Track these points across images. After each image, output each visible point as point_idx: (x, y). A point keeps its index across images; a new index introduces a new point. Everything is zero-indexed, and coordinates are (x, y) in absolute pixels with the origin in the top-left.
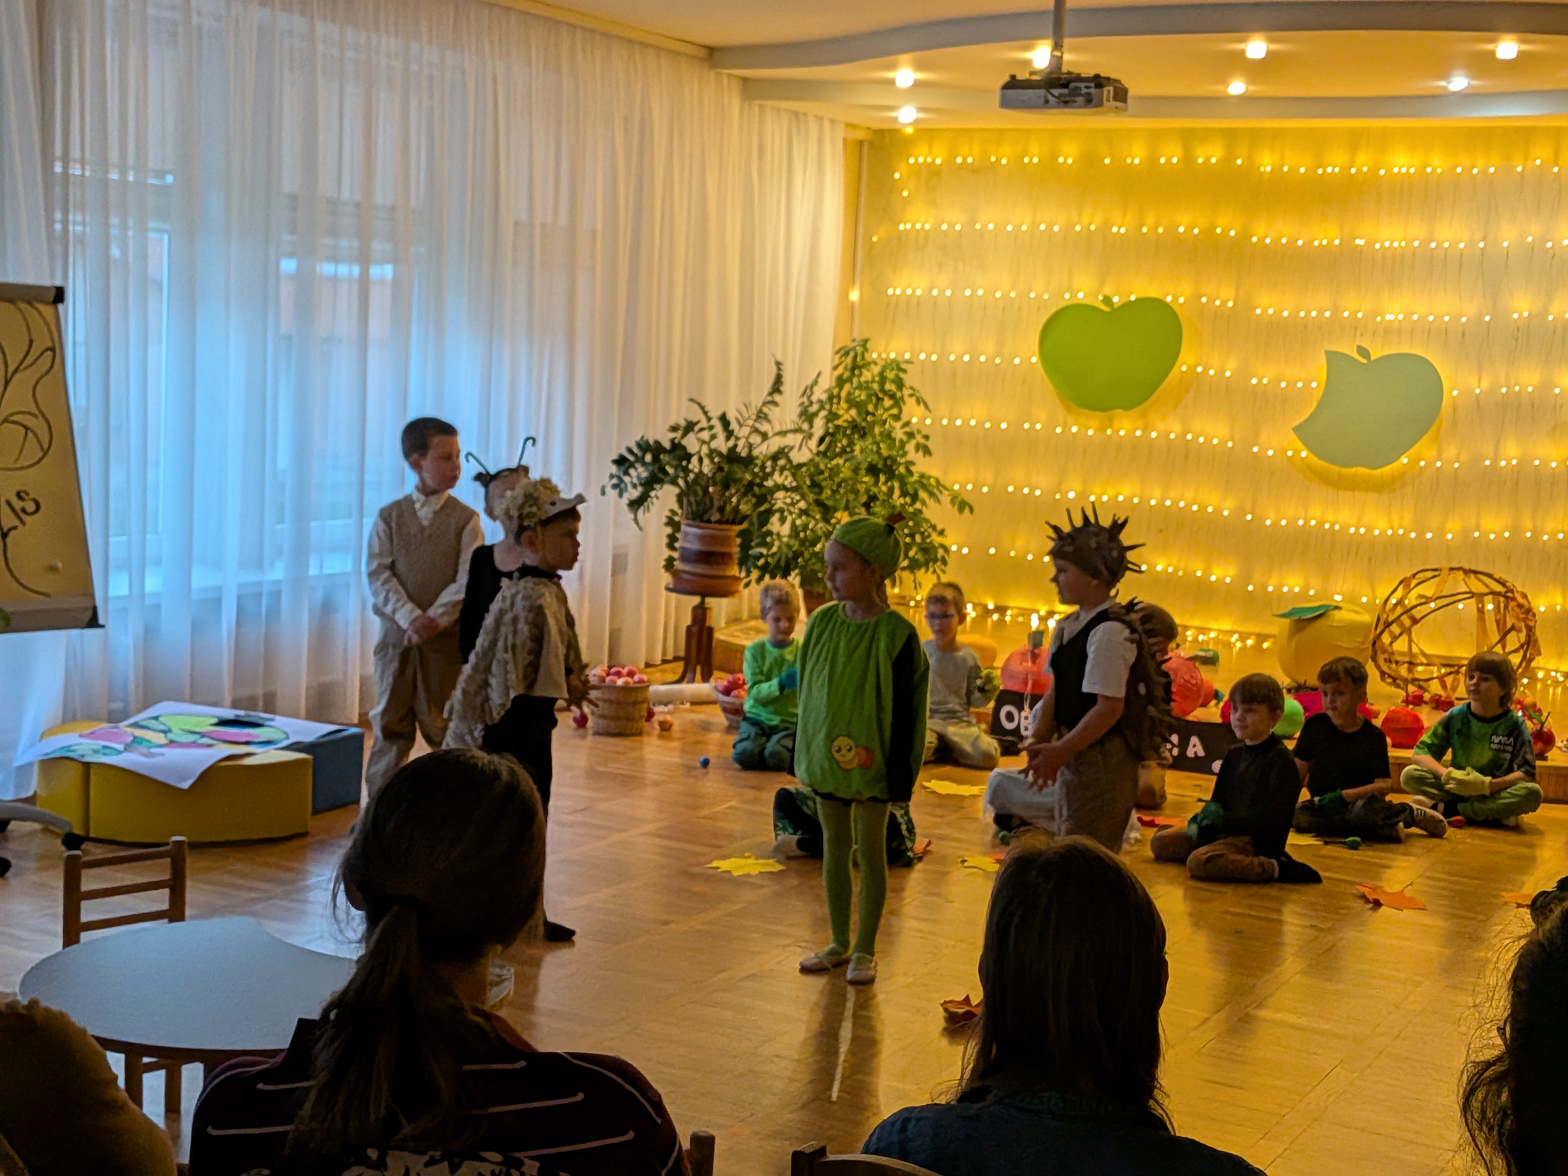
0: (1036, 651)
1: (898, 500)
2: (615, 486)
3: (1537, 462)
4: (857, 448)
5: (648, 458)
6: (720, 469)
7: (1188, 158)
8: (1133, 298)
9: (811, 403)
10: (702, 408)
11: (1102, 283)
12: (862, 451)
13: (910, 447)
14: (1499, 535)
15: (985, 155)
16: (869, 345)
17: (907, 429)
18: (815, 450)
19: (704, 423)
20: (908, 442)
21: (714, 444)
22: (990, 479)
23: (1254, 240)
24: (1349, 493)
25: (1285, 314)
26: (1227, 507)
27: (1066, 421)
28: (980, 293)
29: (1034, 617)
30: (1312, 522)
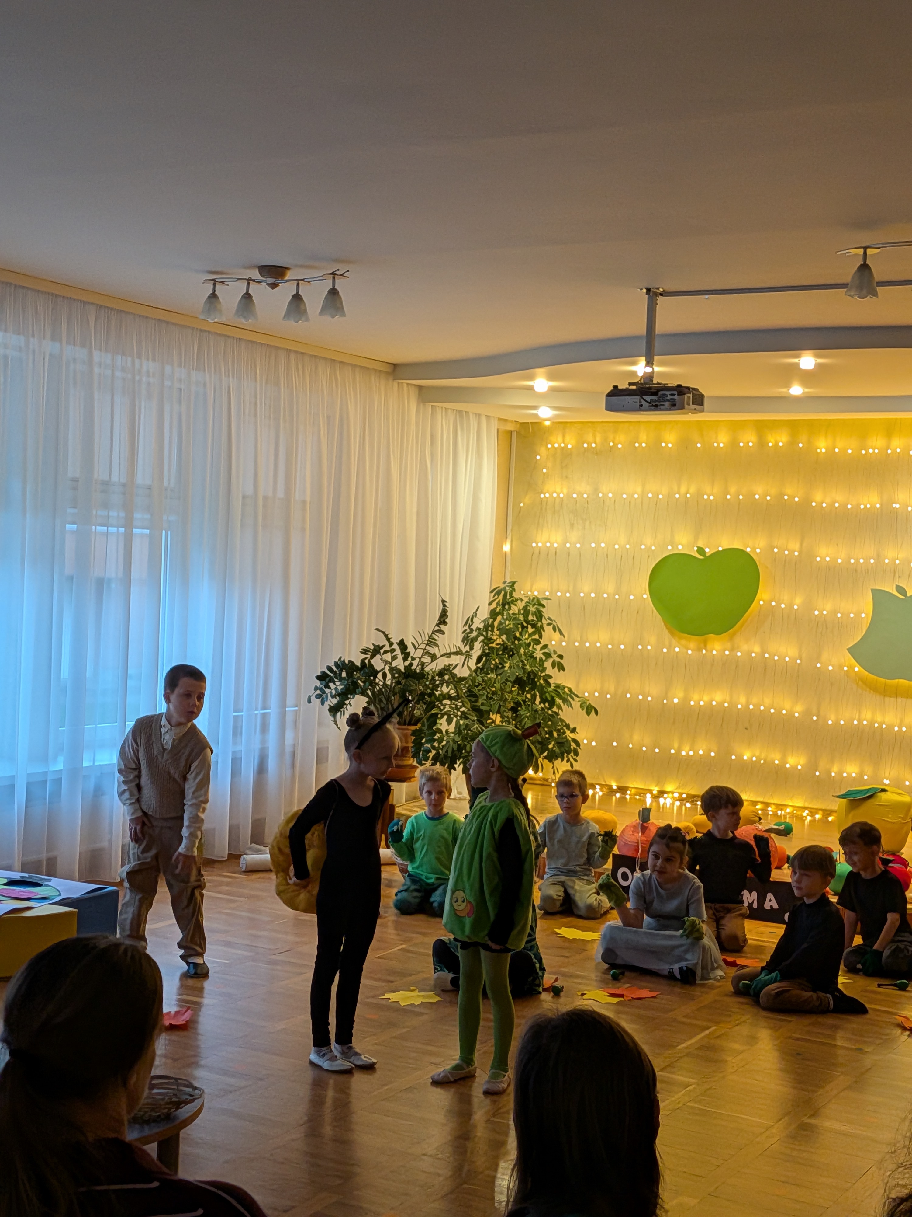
0: (645, 824)
1: (538, 704)
2: (318, 696)
4: (507, 665)
5: (344, 674)
6: (398, 683)
7: (762, 443)
8: (720, 549)
9: (472, 631)
10: (386, 636)
11: (696, 538)
12: (510, 667)
13: (548, 664)
15: (605, 440)
16: (516, 586)
17: (546, 650)
18: (473, 667)
19: (387, 648)
20: (546, 660)
21: (394, 664)
22: (612, 689)
23: (814, 504)
24: (892, 699)
25: (840, 561)
26: (798, 710)
27: (670, 646)
28: (603, 545)
29: (649, 796)
30: (865, 723)
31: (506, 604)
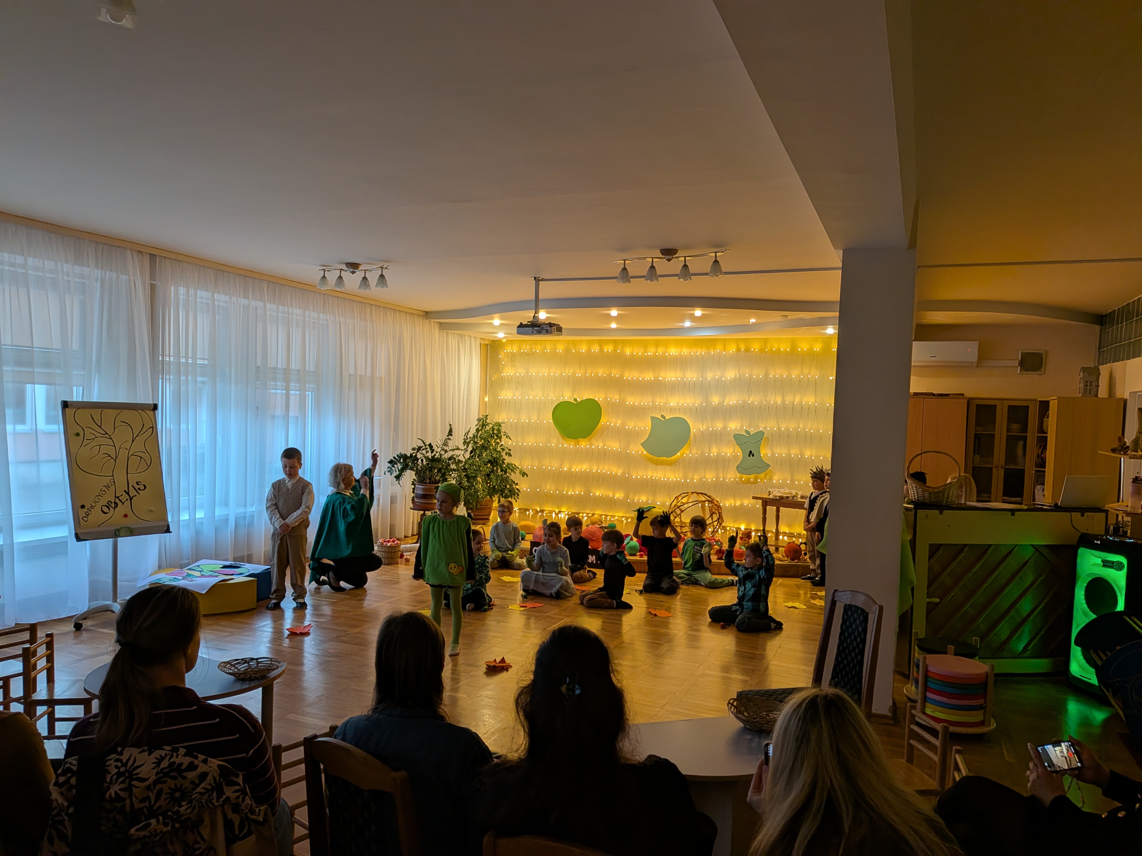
1: (500, 473)
2: (389, 471)
3: (723, 454)
4: (484, 454)
5: (402, 460)
6: (429, 464)
7: (601, 350)
8: (584, 399)
9: (467, 438)
10: (423, 441)
11: (573, 394)
12: (486, 455)
13: (503, 454)
14: (712, 480)
15: (531, 348)
16: (488, 417)
17: (502, 447)
18: (468, 456)
19: (423, 447)
20: (503, 452)
21: (427, 455)
22: (536, 464)
23: (625, 378)
24: (661, 466)
25: (636, 404)
26: (620, 472)
27: (563, 443)
28: (531, 397)
29: (554, 513)
30: (649, 477)
31: (483, 425)
